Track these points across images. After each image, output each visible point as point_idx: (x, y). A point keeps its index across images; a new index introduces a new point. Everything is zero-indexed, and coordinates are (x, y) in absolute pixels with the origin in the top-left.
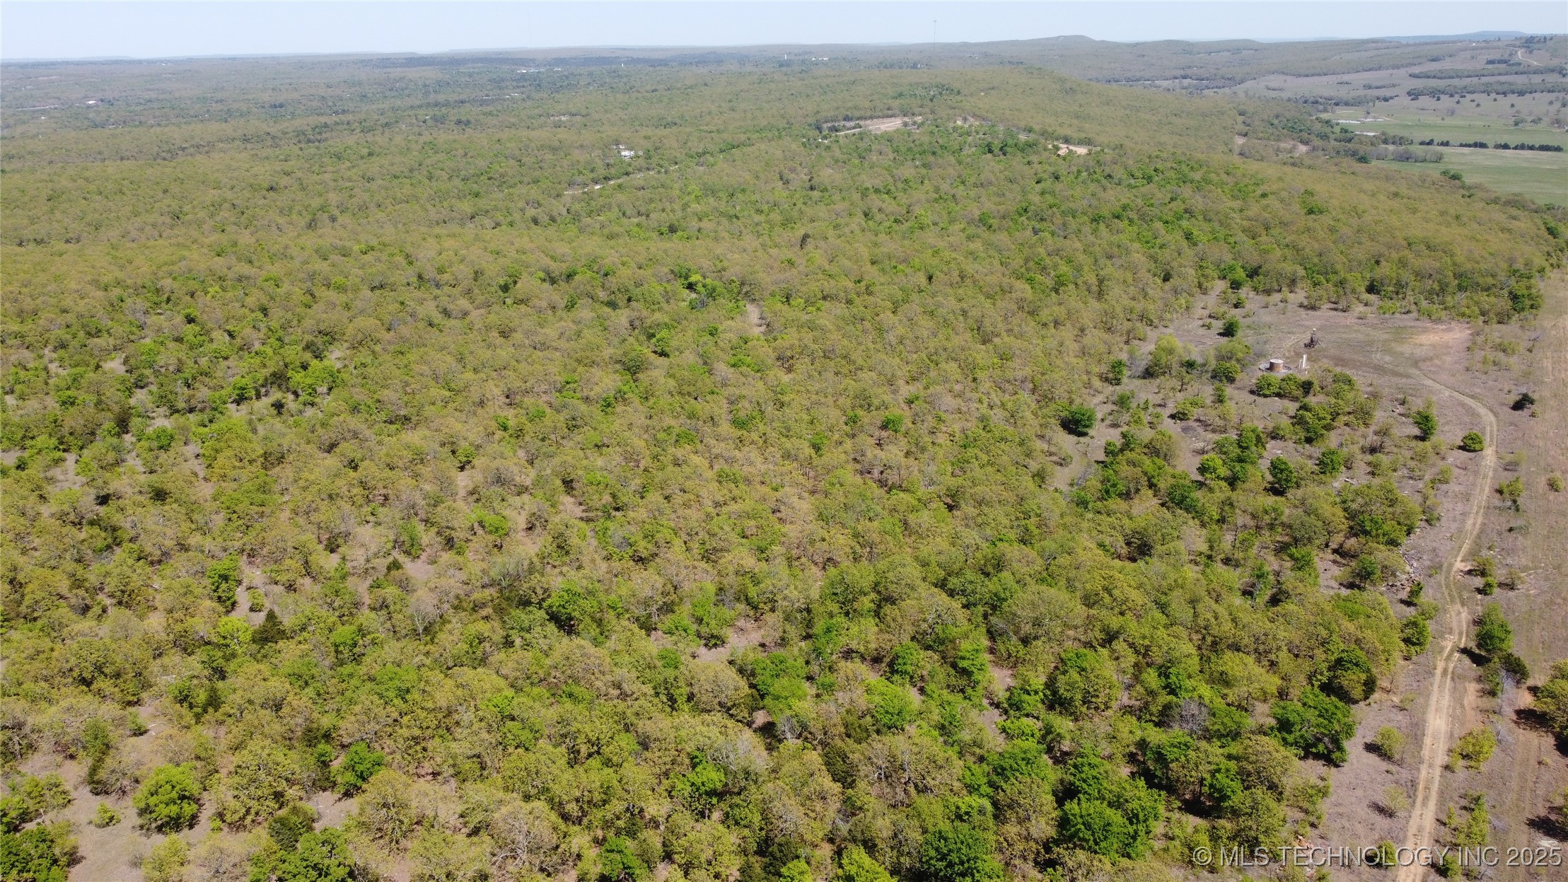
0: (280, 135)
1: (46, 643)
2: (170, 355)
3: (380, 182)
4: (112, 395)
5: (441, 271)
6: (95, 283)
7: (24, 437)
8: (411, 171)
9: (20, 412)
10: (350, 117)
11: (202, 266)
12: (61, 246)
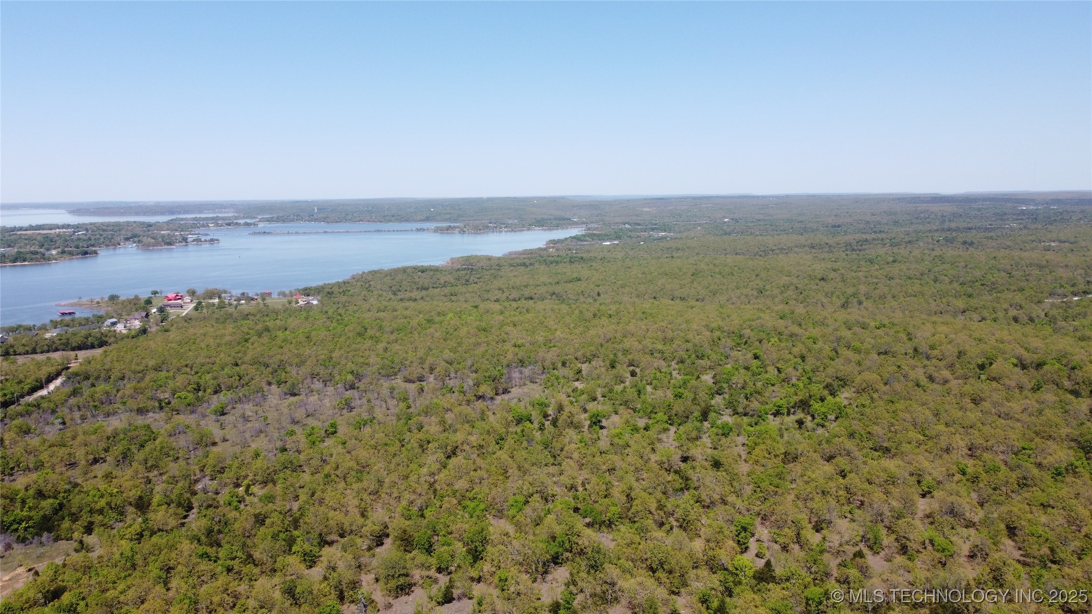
0: (834, 245)
1: (637, 539)
2: (740, 377)
3: (898, 281)
4: (703, 395)
5: (932, 348)
6: (707, 326)
7: (651, 412)
8: (922, 274)
9: (652, 396)
10: (884, 236)
11: (770, 324)
12: (693, 303)
